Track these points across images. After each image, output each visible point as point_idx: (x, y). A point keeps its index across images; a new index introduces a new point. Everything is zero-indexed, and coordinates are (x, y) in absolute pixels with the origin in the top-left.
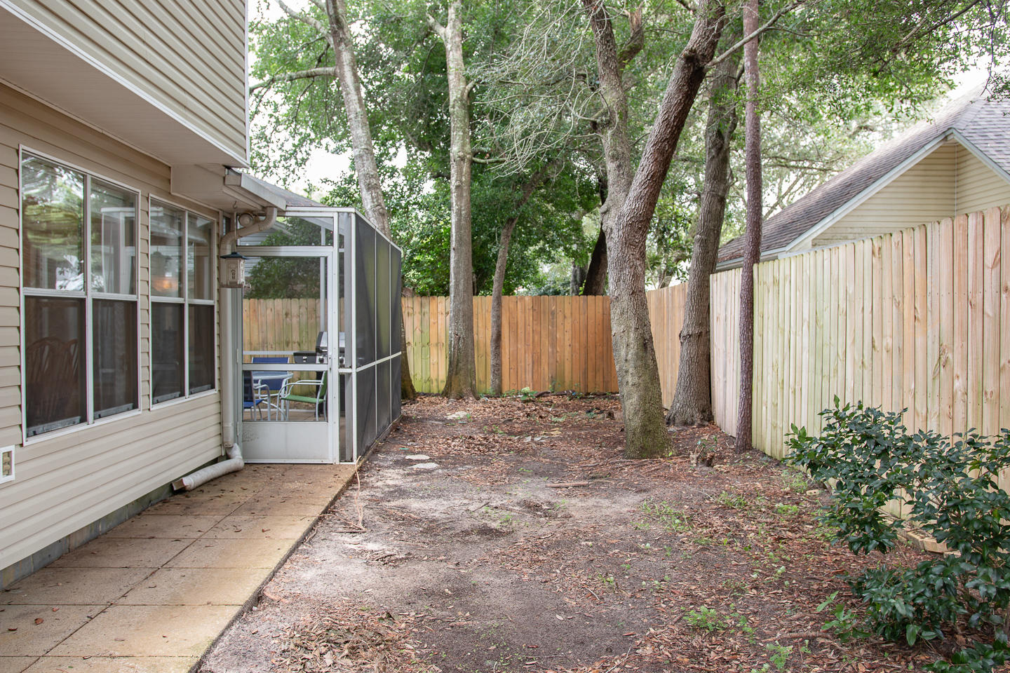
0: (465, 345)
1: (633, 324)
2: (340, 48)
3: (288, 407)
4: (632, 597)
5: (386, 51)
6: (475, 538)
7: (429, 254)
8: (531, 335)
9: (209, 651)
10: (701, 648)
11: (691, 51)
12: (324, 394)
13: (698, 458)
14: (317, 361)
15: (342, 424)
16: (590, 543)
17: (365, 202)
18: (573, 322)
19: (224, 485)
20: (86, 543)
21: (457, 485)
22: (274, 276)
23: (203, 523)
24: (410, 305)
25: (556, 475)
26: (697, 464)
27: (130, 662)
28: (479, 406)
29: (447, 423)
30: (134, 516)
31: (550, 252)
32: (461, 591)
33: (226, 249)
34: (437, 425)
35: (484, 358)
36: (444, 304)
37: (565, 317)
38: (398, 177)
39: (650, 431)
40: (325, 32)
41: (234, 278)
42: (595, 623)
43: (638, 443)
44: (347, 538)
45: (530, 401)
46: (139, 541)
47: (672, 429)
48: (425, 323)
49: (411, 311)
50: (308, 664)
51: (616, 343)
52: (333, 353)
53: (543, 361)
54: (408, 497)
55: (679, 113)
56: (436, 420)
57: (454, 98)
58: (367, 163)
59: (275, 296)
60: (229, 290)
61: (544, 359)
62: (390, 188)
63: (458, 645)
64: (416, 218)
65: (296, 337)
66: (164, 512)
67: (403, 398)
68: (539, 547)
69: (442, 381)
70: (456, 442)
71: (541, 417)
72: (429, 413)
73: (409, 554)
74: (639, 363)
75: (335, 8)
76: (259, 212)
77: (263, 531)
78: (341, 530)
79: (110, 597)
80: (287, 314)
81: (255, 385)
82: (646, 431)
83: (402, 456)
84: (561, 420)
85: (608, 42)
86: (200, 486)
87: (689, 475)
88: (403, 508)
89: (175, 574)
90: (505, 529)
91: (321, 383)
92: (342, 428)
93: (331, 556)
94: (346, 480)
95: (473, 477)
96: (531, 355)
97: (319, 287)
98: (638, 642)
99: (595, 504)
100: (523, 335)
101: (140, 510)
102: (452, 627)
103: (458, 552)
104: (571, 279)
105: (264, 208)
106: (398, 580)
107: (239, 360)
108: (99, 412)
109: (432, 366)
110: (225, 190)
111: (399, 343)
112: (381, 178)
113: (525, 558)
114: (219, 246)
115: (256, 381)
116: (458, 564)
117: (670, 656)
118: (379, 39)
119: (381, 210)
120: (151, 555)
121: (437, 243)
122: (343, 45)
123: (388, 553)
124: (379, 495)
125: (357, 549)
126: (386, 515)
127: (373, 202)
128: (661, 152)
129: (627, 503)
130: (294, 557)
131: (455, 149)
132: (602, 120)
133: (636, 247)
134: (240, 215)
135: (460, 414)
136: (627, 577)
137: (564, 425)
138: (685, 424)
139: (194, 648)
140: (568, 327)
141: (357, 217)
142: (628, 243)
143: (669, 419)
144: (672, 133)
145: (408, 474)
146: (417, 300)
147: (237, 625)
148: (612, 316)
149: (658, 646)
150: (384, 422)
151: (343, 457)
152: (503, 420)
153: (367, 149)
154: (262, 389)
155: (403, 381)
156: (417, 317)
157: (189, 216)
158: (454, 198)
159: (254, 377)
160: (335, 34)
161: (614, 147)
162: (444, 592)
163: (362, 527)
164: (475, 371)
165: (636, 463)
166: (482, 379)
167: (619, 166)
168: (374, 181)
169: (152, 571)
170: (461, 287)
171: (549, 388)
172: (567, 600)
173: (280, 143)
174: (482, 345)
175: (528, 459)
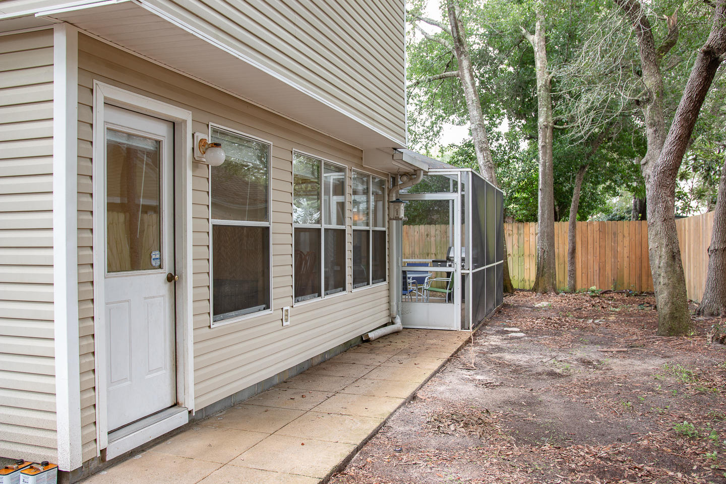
0: (549, 257)
1: (664, 242)
2: (462, 58)
3: (428, 296)
4: (642, 415)
5: (493, 52)
6: (545, 377)
7: (524, 192)
8: (598, 250)
9: (389, 418)
10: (682, 446)
11: (708, 47)
12: (452, 288)
13: (713, 338)
14: (447, 266)
15: (463, 307)
16: (620, 385)
17: (479, 160)
18: (630, 240)
19: (391, 339)
20: (320, 364)
21: (537, 346)
22: (419, 210)
23: (381, 358)
24: (510, 229)
25: (607, 344)
26: (712, 341)
27: (351, 418)
28: (558, 299)
29: (534, 309)
30: (342, 352)
31: (615, 188)
32: (532, 403)
33: (392, 196)
34: (527, 311)
35: (563, 266)
36: (534, 227)
37: (624, 236)
38: (502, 140)
39: (676, 317)
40: (451, 48)
41: (397, 214)
42: (614, 426)
43: (667, 325)
44: (464, 372)
45: (596, 296)
46: (347, 364)
47: (701, 318)
48: (521, 241)
49: (511, 232)
50: (441, 428)
51: (652, 256)
52: (457, 260)
53: (607, 268)
54: (504, 352)
55: (699, 92)
56: (527, 307)
57: (540, 84)
58: (480, 134)
59: (420, 223)
60: (394, 221)
61: (608, 268)
62: (496, 148)
63: (526, 429)
64: (515, 168)
65: (433, 251)
66: (358, 351)
67: (505, 292)
68: (586, 384)
69: (532, 281)
70: (539, 321)
71: (603, 307)
72: (523, 302)
73: (502, 383)
74: (669, 269)
75: (458, 32)
76: (412, 173)
77: (415, 364)
78: (461, 367)
79: (337, 389)
80: (427, 235)
81: (408, 280)
82: (673, 317)
83: (502, 328)
84: (617, 310)
85: (648, 42)
86: (378, 339)
87: (705, 349)
88: (500, 358)
89: (368, 382)
90: (565, 374)
91: (450, 280)
92: (462, 310)
93: (455, 380)
94: (465, 340)
95: (548, 342)
96: (598, 264)
97: (448, 217)
98: (640, 438)
99: (630, 363)
100: (592, 249)
101: (346, 348)
102: (524, 420)
103: (533, 384)
104: (633, 207)
105: (415, 170)
106: (494, 395)
107: (400, 264)
108: (327, 292)
109: (525, 270)
110: (394, 163)
111: (502, 254)
112: (490, 142)
113: (576, 390)
114: (388, 195)
115: (409, 278)
116: (532, 390)
117: (659, 447)
118: (489, 44)
119: (490, 165)
120: (354, 372)
121: (530, 186)
122: (463, 56)
123: (489, 381)
124: (486, 350)
125: (471, 378)
126: (489, 362)
127: (484, 160)
128: (686, 120)
129: (654, 364)
130: (433, 379)
131: (541, 120)
132: (643, 99)
133: (667, 187)
134: (402, 175)
135: (544, 304)
136: (641, 405)
137: (619, 313)
138: (712, 315)
139: (383, 414)
140: (626, 243)
141: (473, 174)
142: (661, 185)
143: (699, 311)
144: (694, 106)
145: (505, 339)
146: (516, 225)
147: (403, 408)
148: (649, 236)
149: (652, 442)
150: (491, 306)
151: (463, 327)
152: (574, 309)
153: (480, 124)
154: (413, 283)
155: (504, 280)
156: (515, 236)
157: (372, 178)
158: (540, 154)
159: (408, 276)
160: (458, 49)
161: (652, 118)
162: (521, 403)
163: (474, 366)
164: (555, 274)
165: (665, 338)
166: (562, 280)
167: (656, 131)
168: (484, 146)
169: (356, 379)
170: (546, 216)
171: (611, 287)
172: (598, 413)
173: (423, 121)
174: (561, 256)
175: (588, 333)
